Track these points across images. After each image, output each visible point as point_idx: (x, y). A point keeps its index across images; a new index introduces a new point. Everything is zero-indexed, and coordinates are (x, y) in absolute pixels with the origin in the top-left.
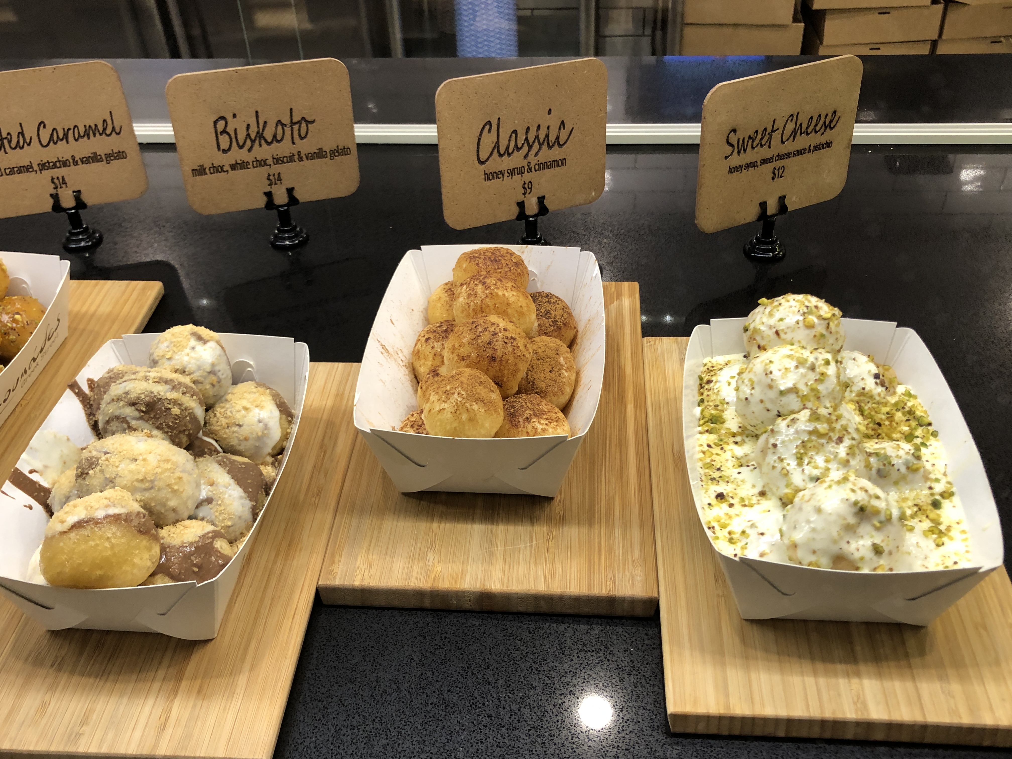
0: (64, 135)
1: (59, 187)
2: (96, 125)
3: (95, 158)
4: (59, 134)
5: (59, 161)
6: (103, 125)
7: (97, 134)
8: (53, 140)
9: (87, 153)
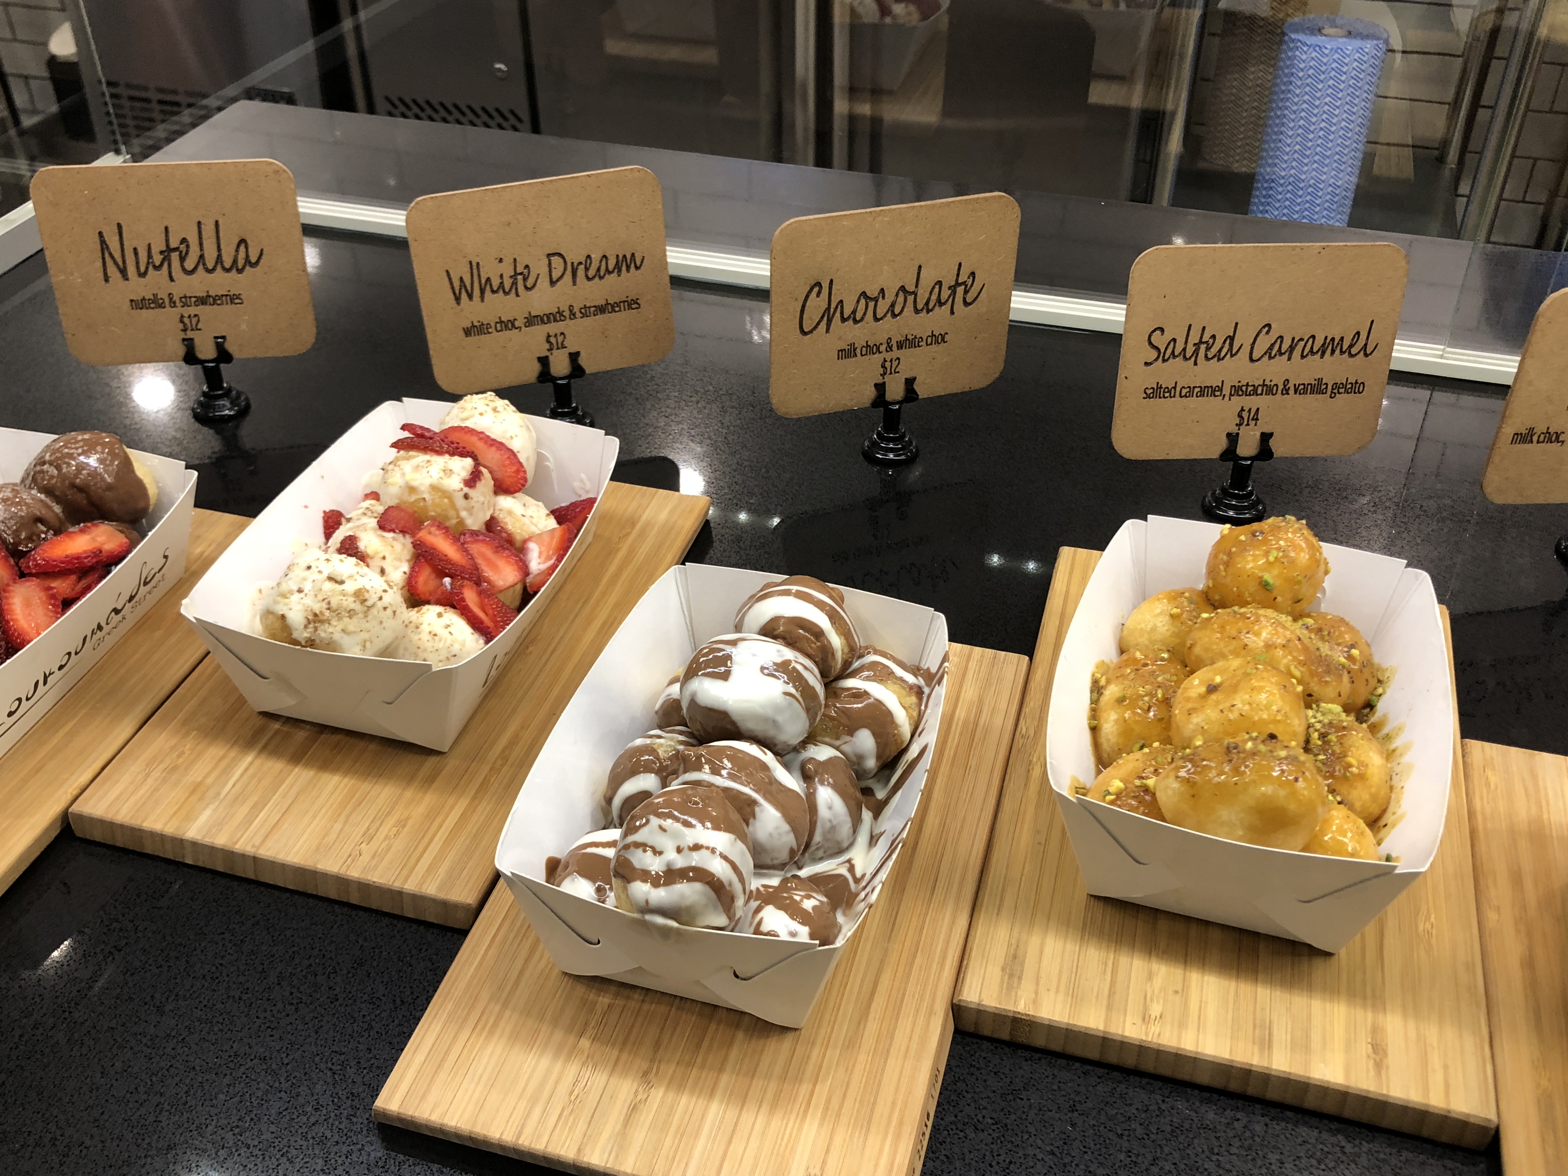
0: (1290, 346)
1: (1245, 423)
2: (1342, 339)
3: (1317, 388)
4: (1283, 346)
5: (1264, 385)
6: (1353, 339)
7: (1338, 351)
8: (1270, 354)
9: (1308, 378)
